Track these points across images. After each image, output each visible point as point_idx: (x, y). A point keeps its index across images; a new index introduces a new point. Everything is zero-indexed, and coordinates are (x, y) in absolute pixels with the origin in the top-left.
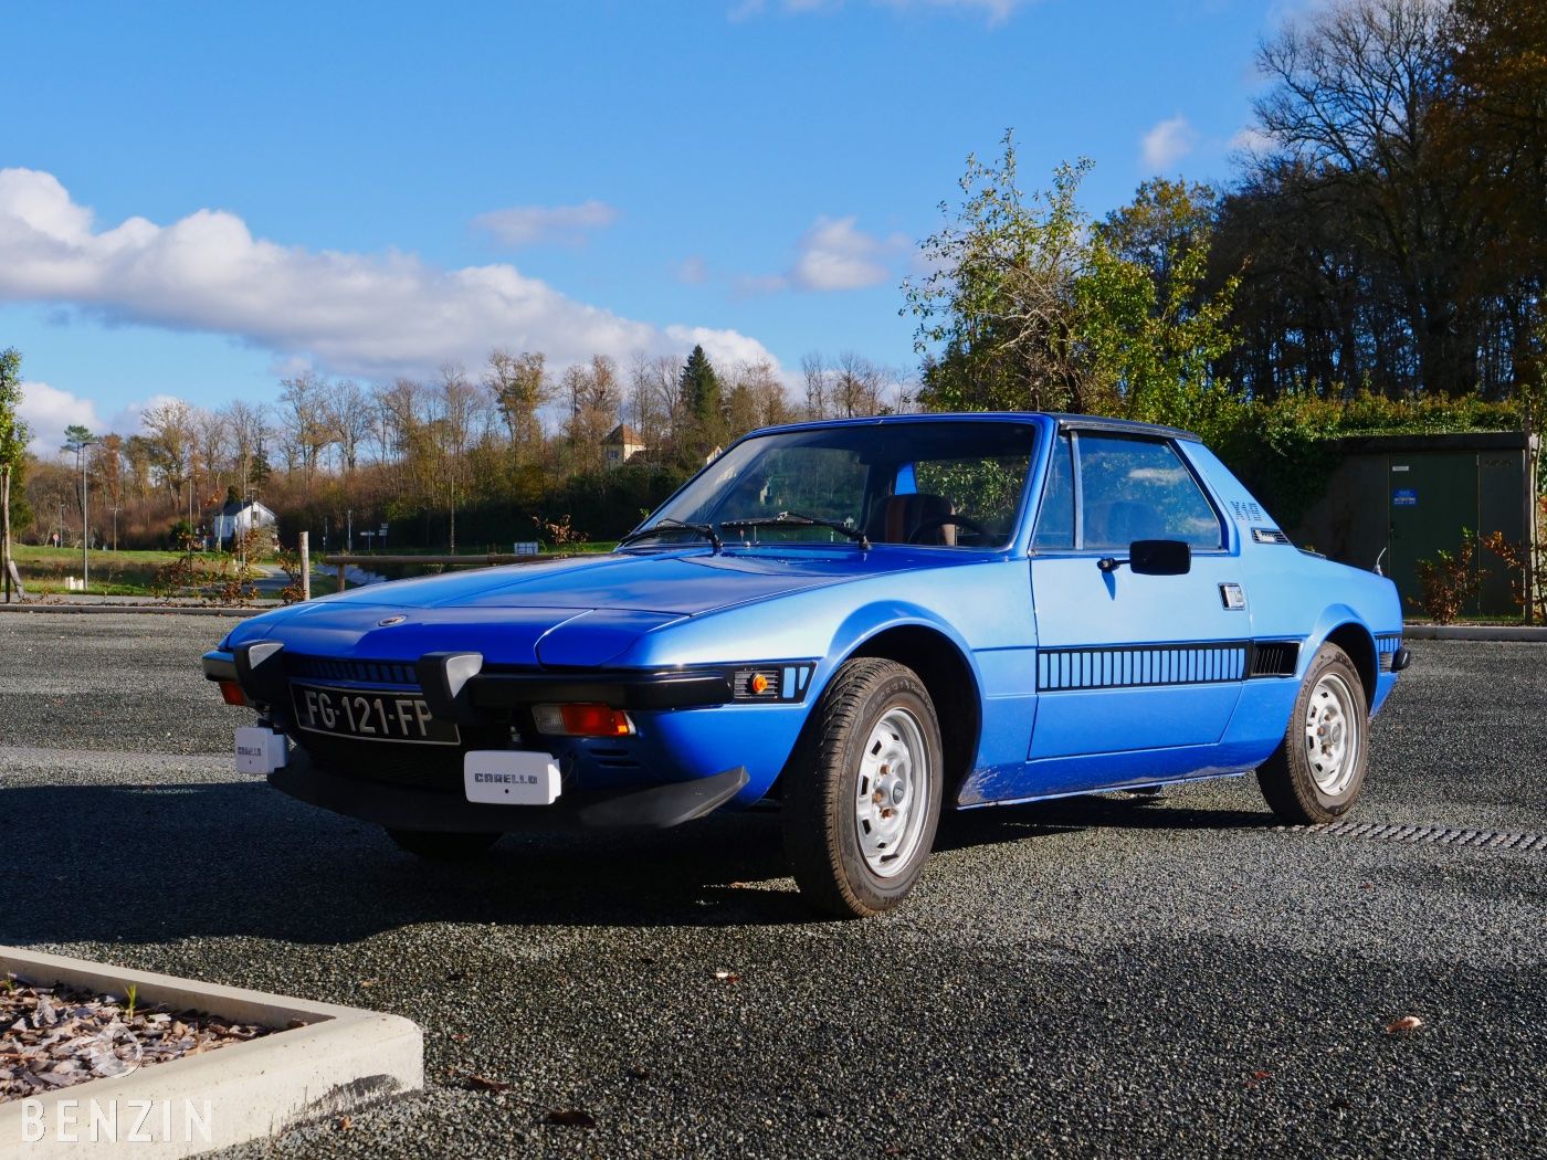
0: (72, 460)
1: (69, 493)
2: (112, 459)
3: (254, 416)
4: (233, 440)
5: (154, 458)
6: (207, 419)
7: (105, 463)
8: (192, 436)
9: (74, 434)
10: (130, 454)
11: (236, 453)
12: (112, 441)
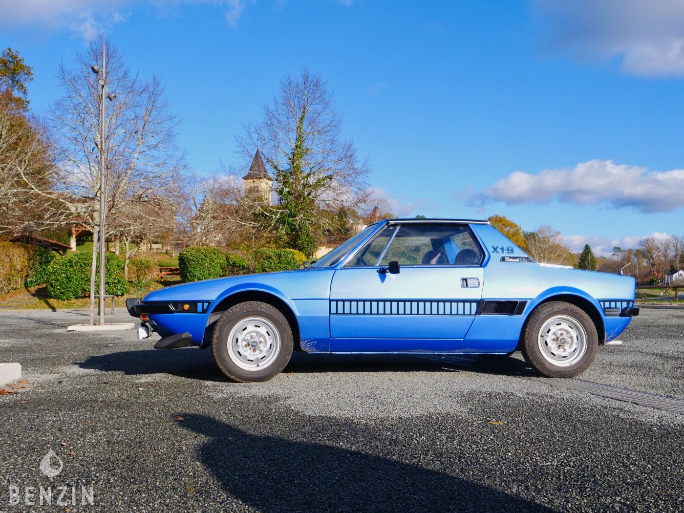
0: (616, 258)
1: (615, 269)
2: (629, 257)
3: (680, 240)
4: (673, 249)
5: (644, 256)
6: (663, 242)
7: (627, 259)
8: (657, 248)
9: (616, 250)
10: (636, 255)
11: (674, 254)
12: (630, 251)
